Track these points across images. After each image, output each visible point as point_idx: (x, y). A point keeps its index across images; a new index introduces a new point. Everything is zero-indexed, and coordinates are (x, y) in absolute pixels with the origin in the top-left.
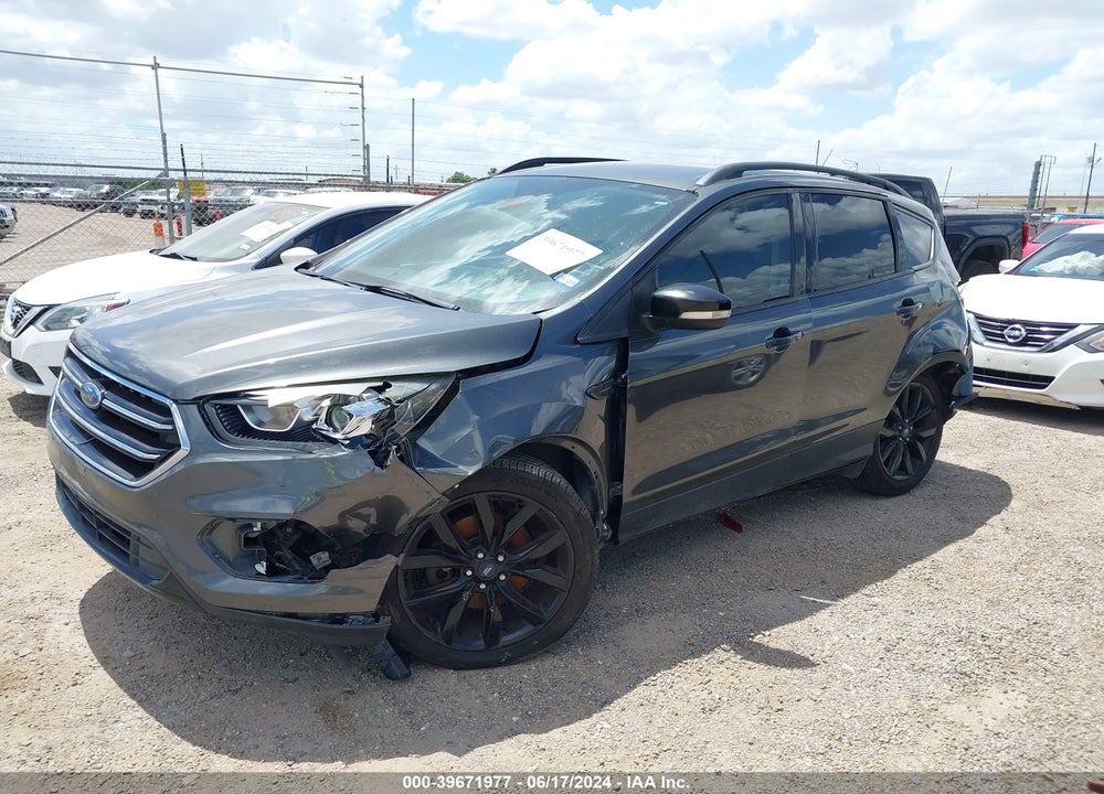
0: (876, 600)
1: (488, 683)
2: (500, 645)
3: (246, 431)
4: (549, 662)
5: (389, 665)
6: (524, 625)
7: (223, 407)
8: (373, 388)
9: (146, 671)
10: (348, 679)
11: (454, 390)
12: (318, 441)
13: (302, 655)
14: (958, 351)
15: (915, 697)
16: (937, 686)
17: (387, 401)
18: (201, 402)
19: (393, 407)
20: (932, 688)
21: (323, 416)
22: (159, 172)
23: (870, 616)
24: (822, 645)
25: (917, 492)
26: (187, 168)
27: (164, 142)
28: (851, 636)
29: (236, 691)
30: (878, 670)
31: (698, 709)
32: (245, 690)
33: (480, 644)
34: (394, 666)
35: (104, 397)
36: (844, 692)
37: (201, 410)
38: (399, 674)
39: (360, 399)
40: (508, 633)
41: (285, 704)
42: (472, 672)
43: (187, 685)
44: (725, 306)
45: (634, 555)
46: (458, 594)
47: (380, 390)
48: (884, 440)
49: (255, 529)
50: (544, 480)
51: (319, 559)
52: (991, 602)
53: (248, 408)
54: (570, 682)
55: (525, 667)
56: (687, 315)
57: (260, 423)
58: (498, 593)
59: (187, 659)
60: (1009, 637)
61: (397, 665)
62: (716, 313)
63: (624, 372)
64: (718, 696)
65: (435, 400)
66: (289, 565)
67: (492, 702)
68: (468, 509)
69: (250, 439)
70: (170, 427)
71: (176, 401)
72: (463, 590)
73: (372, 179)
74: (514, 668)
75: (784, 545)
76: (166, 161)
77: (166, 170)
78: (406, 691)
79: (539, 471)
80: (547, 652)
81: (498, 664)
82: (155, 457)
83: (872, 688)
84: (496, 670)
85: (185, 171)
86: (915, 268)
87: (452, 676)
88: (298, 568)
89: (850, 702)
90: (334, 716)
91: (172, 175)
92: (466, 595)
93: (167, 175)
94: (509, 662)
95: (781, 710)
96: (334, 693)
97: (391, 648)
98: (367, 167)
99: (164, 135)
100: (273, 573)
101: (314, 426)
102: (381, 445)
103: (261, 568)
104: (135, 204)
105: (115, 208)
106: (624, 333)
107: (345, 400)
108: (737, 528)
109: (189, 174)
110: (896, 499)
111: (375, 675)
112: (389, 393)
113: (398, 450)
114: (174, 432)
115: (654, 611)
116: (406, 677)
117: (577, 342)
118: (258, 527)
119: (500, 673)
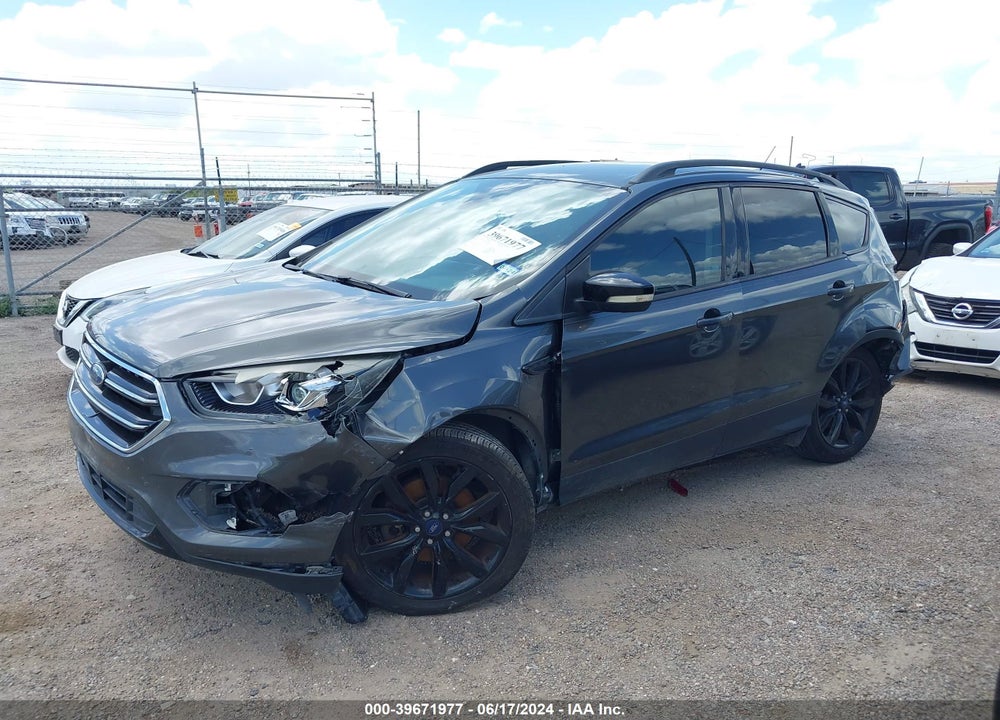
0: (803, 558)
1: (435, 628)
2: (447, 594)
3: (219, 405)
4: (491, 611)
5: (346, 610)
6: (468, 577)
7: (199, 384)
8: (328, 367)
9: (144, 613)
10: (314, 623)
11: (398, 368)
12: (279, 413)
13: (277, 601)
14: (892, 328)
15: (824, 647)
16: (848, 637)
17: (339, 378)
18: (179, 380)
19: (344, 383)
20: (842, 639)
21: (284, 391)
22: (197, 182)
23: (794, 573)
24: (746, 598)
25: (858, 460)
26: (222, 177)
27: (202, 155)
28: (774, 591)
29: (217, 631)
30: (795, 622)
31: (620, 654)
32: (225, 630)
33: (428, 592)
34: (351, 610)
35: (106, 377)
36: (758, 642)
37: (180, 386)
38: (356, 618)
39: (315, 376)
40: (455, 584)
41: (257, 642)
42: (423, 618)
43: (176, 625)
44: (648, 290)
45: (584, 516)
46: (409, 548)
47: (333, 368)
48: (822, 411)
49: (226, 490)
50: (482, 447)
51: (286, 517)
52: (912, 562)
53: (221, 384)
54: (508, 628)
55: (470, 614)
56: (614, 300)
57: (231, 398)
58: (444, 547)
59: (179, 602)
60: (924, 594)
61: (354, 611)
62: (639, 297)
63: (559, 350)
64: (640, 643)
65: (382, 377)
66: (257, 520)
67: (436, 644)
68: (416, 473)
69: (221, 412)
70: (154, 401)
71: (159, 379)
72: (412, 545)
73: (383, 182)
74: (460, 615)
75: (724, 507)
76: (204, 172)
77: (204, 180)
78: (363, 634)
79: (477, 439)
80: (491, 601)
81: (445, 611)
82: (143, 427)
83: (785, 638)
84: (444, 617)
85: (220, 180)
86: (847, 253)
87: (403, 622)
88: (264, 524)
89: (761, 651)
90: (297, 654)
91: (210, 184)
92: (415, 549)
93: (205, 184)
94: (456, 610)
95: (697, 656)
96: (300, 634)
97: (348, 595)
98: (378, 173)
99: (202, 150)
100: (242, 527)
101: (277, 401)
102: (333, 417)
103: (232, 524)
104: (190, 209)
105: (174, 214)
106: (559, 316)
107: (304, 377)
108: (683, 492)
109: (224, 183)
110: (837, 466)
111: (337, 619)
112: (340, 371)
113: (346, 421)
114: (158, 406)
115: (593, 566)
116: (363, 621)
117: (513, 324)
118: (228, 489)
119: (447, 619)
